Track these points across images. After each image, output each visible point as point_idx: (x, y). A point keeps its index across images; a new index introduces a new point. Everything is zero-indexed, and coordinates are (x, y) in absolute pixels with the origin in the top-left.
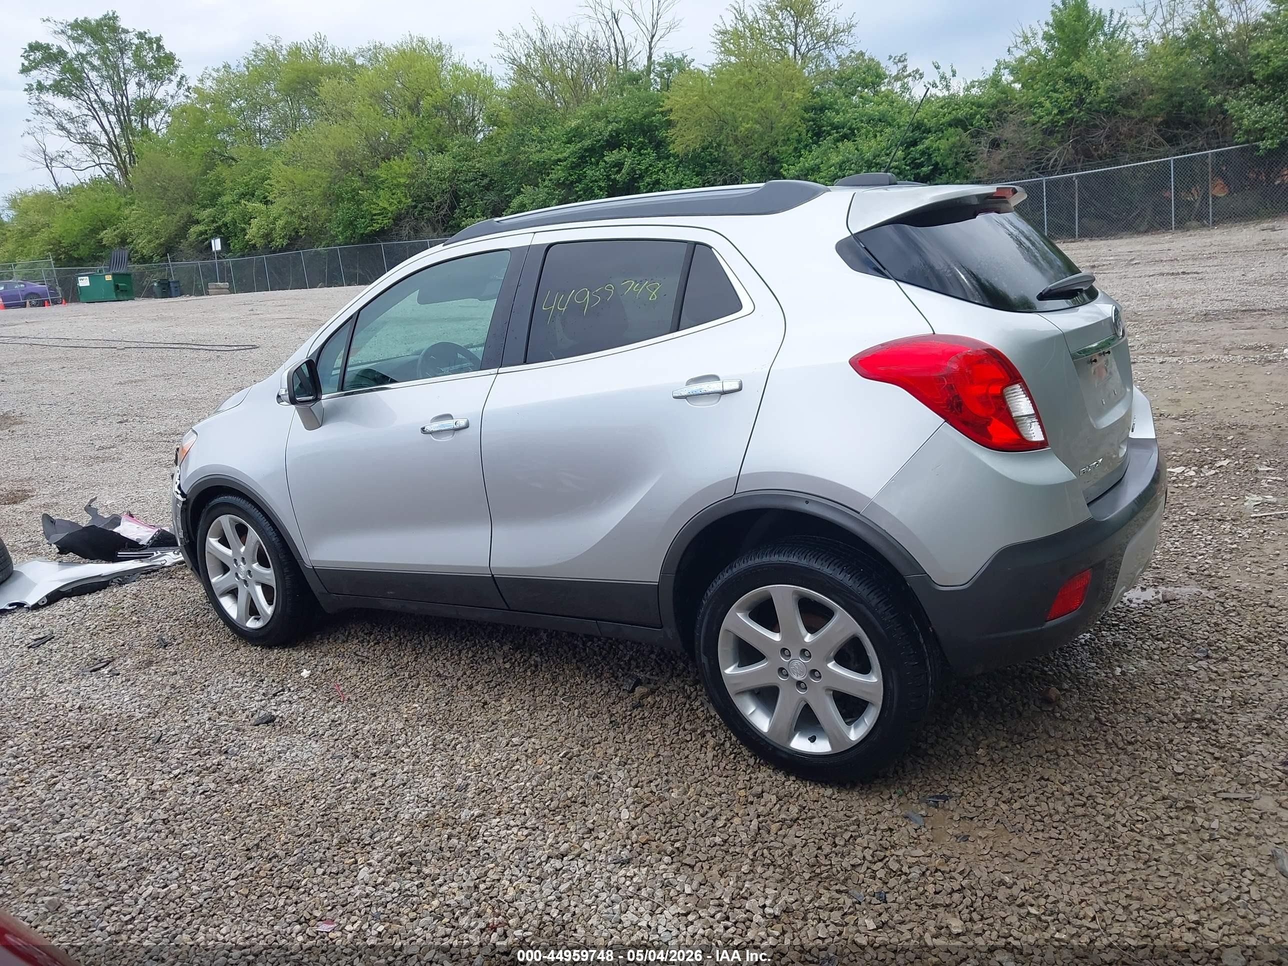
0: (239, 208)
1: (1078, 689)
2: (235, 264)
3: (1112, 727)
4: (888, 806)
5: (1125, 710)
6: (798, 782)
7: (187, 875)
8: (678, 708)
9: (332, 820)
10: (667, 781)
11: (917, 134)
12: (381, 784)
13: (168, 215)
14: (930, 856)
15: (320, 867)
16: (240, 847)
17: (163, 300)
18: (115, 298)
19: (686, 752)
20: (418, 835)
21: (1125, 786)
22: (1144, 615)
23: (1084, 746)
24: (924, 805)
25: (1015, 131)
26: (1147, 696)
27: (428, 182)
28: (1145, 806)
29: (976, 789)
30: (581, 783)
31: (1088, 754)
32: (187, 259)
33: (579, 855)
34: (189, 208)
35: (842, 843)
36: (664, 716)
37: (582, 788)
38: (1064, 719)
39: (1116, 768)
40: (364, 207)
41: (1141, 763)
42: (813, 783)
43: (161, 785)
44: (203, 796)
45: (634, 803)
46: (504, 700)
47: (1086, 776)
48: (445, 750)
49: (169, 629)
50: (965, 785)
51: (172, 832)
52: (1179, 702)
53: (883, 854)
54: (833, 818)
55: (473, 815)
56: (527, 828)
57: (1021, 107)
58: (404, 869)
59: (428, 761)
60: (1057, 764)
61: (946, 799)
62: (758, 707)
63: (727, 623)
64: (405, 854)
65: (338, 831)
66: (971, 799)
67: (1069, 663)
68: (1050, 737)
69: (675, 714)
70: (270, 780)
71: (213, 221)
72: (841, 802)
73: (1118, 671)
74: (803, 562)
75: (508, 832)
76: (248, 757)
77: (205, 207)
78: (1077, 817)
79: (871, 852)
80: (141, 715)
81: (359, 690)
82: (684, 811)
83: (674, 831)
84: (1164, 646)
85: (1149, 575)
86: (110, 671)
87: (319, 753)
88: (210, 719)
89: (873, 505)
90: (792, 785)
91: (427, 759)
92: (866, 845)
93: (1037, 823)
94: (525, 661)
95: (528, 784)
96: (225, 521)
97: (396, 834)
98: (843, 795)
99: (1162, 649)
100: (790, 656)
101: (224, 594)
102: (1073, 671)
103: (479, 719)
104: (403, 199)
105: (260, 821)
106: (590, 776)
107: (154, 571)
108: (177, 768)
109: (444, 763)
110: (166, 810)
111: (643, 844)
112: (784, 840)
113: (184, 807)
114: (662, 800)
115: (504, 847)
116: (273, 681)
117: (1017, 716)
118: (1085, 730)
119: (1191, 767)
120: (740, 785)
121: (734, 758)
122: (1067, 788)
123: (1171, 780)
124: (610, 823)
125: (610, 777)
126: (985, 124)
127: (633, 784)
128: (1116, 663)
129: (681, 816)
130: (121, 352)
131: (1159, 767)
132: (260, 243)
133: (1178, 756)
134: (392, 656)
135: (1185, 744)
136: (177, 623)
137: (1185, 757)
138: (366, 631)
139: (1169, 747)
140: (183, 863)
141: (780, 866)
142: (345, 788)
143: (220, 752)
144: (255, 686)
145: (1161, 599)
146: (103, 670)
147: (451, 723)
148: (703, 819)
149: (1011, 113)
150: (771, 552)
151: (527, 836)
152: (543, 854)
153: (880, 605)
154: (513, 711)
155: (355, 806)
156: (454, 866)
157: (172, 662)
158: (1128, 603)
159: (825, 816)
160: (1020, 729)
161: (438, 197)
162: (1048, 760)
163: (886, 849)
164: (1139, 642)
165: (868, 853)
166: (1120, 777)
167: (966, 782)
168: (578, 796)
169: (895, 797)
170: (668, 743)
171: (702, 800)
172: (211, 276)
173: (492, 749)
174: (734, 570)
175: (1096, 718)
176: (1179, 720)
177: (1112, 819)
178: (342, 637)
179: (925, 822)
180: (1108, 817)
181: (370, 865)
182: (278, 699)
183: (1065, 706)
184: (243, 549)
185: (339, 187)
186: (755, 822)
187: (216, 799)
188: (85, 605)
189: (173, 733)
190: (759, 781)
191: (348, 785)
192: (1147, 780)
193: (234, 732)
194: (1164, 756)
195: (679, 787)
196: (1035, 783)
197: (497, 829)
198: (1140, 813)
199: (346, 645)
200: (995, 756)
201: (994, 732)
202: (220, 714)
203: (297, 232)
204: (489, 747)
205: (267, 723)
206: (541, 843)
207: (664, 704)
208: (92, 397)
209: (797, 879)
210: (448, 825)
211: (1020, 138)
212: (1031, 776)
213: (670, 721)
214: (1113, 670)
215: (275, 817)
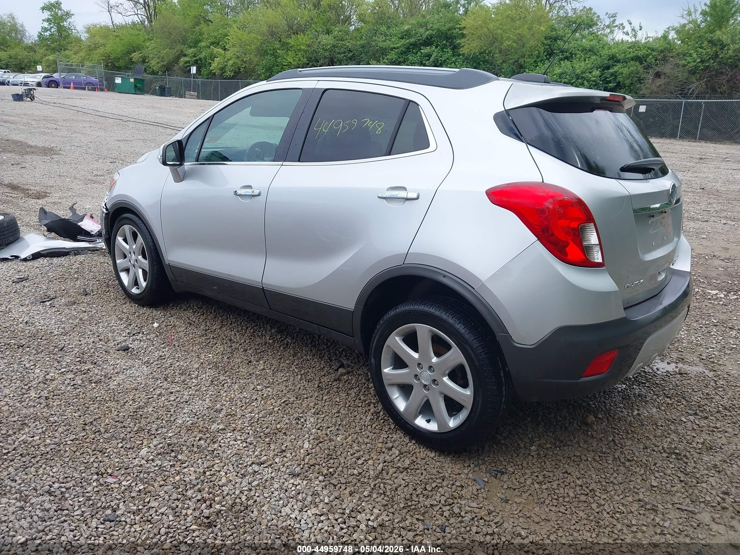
0: (209, 51)
1: (608, 419)
2: (203, 83)
3: (621, 448)
4: (466, 471)
5: (633, 438)
6: (417, 445)
7: (47, 433)
8: (360, 385)
9: (138, 416)
10: (337, 429)
11: (611, 62)
12: (173, 399)
13: (170, 49)
14: (481, 508)
15: (121, 442)
16: (81, 422)
17: (160, 97)
18: (133, 91)
19: (356, 413)
20: (183, 435)
21: (617, 487)
22: (663, 380)
23: (600, 456)
24: (488, 475)
25: (671, 69)
26: (649, 432)
27: (317, 50)
28: (626, 503)
29: (523, 472)
30: (287, 421)
31: (600, 462)
32: (177, 76)
33: (271, 465)
34: (182, 46)
35: (430, 489)
36: (350, 389)
37: (287, 424)
38: (593, 437)
39: (615, 475)
40: (279, 60)
41: (632, 474)
42: (425, 448)
43: (52, 376)
44: (73, 387)
45: (314, 439)
46: (261, 362)
47: (594, 476)
48: (217, 385)
49: (92, 285)
50: (517, 467)
51: (47, 406)
52: (669, 440)
53: (452, 501)
54: (429, 472)
55: (218, 428)
56: (246, 442)
57: (678, 55)
58: (168, 453)
59: (205, 391)
60: (578, 465)
61: (503, 473)
62: (400, 395)
63: (388, 342)
64: (171, 445)
65: (139, 423)
66: (518, 477)
67: (607, 401)
68: (580, 447)
69: (358, 389)
70: (113, 385)
71: (194, 56)
72: (438, 463)
73: (636, 412)
74: (438, 313)
75: (236, 443)
76: (106, 369)
77: (191, 47)
78: (580, 502)
79: (445, 498)
80: (57, 333)
81: (182, 340)
82: (341, 450)
83: (332, 461)
84: (670, 402)
85: (675, 355)
86: (51, 304)
87: (145, 374)
88: (93, 342)
89: (483, 286)
90: (412, 446)
91: (205, 389)
92: (443, 494)
93: (554, 501)
94: (282, 340)
95: (256, 416)
96: (127, 228)
97: (170, 431)
98: (441, 459)
99: (668, 404)
100: (422, 368)
101: (122, 271)
102: (607, 407)
103: (244, 370)
104: (302, 59)
105: (98, 408)
106: (293, 418)
107: (97, 250)
108: (65, 368)
109: (213, 393)
110: (49, 392)
111: (311, 466)
112: (395, 480)
113: (60, 391)
114: (331, 440)
115: (229, 452)
116: (137, 326)
117: (564, 429)
118: (603, 446)
119: (663, 483)
120: (380, 441)
121: (383, 423)
122: (579, 482)
123: (648, 490)
124: (296, 449)
125: (305, 421)
126: (654, 61)
127: (317, 427)
128: (636, 407)
129: (339, 453)
130: (124, 123)
131: (643, 479)
132: (218, 72)
133: (657, 475)
134: (208, 324)
135: (664, 468)
136: (97, 282)
137: (661, 476)
138: (199, 306)
139: (653, 467)
140: (47, 425)
141: (388, 496)
142: (152, 397)
143: (92, 362)
144: (125, 327)
145: (678, 371)
146: (47, 303)
147: (226, 370)
148: (351, 457)
149: (672, 57)
150: (420, 303)
151: (245, 447)
152: (249, 460)
153: (479, 348)
154: (264, 369)
155: (155, 409)
156: (197, 458)
157: (86, 305)
158: (656, 370)
159: (425, 469)
160: (562, 438)
161: (322, 60)
162: (574, 461)
163: (456, 498)
164: (655, 396)
165: (443, 499)
166: (615, 481)
167: (518, 465)
168: (283, 428)
169: (472, 466)
170: (347, 406)
171: (354, 445)
172: (188, 87)
173: (244, 390)
174: (398, 310)
175: (613, 440)
176: (665, 451)
177: (601, 507)
178: (185, 307)
179: (485, 485)
180: (599, 505)
181: (149, 447)
182: (134, 337)
183: (595, 428)
184: (134, 247)
185: (267, 46)
186: (381, 466)
187: (79, 390)
188: (52, 264)
189: (71, 346)
190: (392, 440)
191: (155, 396)
192: (632, 487)
193: (104, 352)
194: (648, 472)
195: (343, 434)
196: (561, 474)
197: (229, 439)
198: (620, 507)
199: (185, 312)
200: (542, 453)
201: (546, 437)
202: (100, 340)
203: (239, 69)
204: (242, 389)
205: (124, 350)
206: (251, 453)
207: (353, 382)
208: (101, 146)
209: (395, 506)
210: (202, 431)
211: (674, 74)
212: (560, 469)
213: (353, 393)
214: (633, 411)
215: (108, 407)
